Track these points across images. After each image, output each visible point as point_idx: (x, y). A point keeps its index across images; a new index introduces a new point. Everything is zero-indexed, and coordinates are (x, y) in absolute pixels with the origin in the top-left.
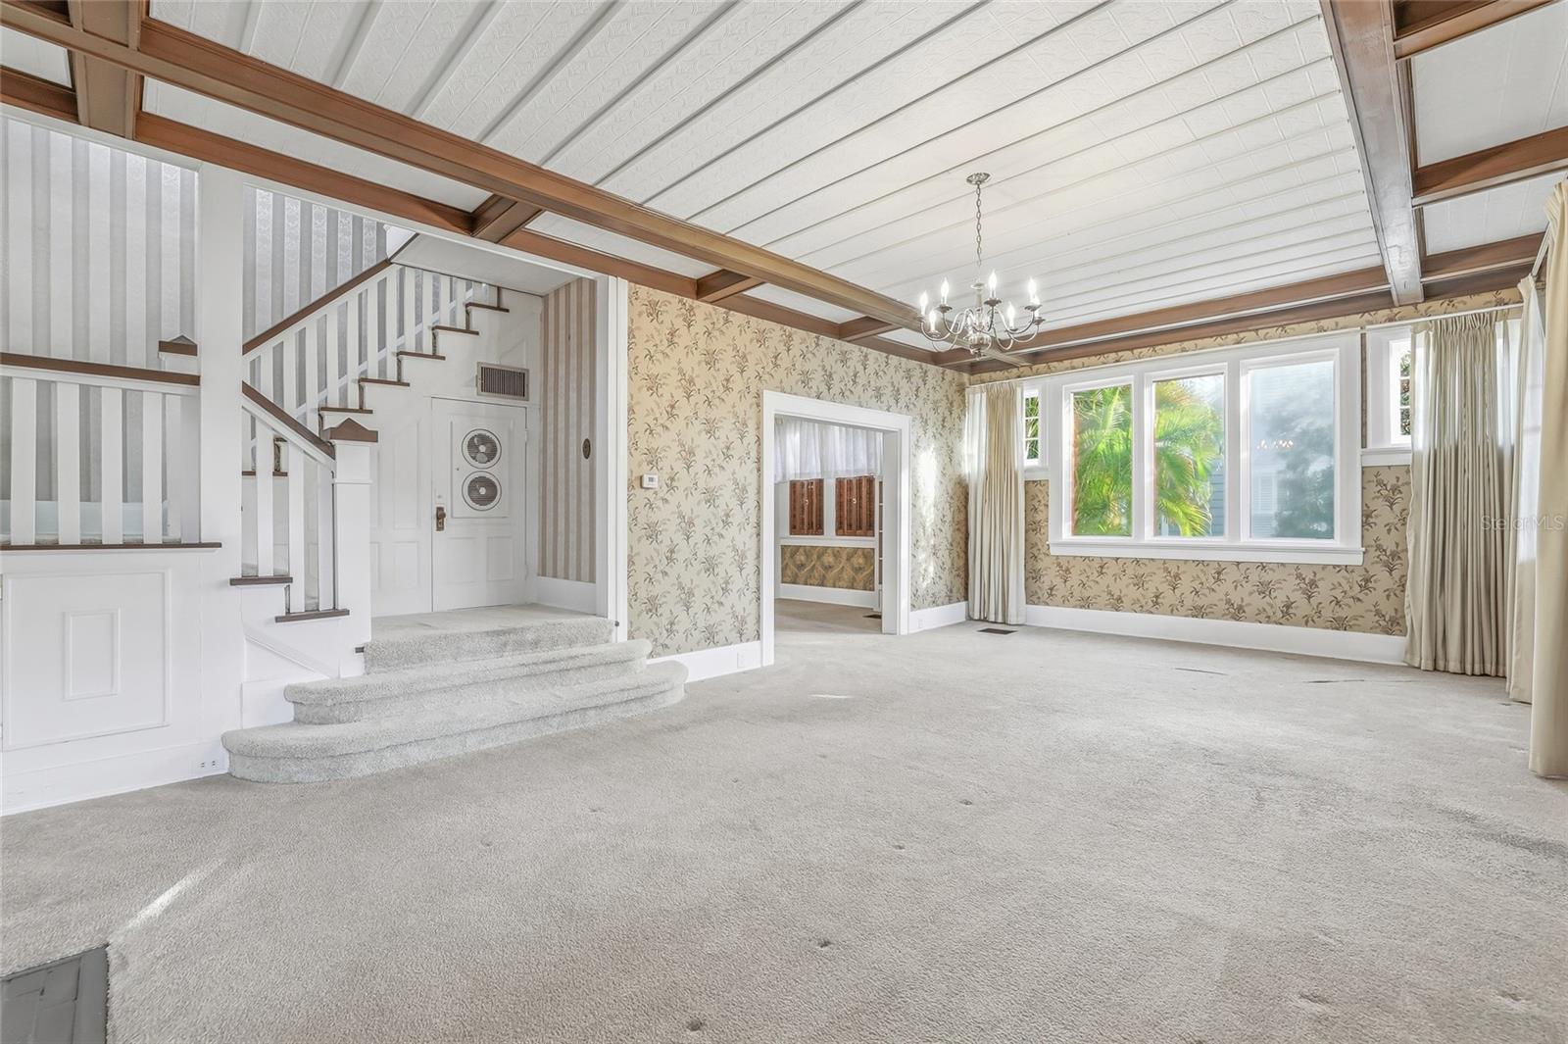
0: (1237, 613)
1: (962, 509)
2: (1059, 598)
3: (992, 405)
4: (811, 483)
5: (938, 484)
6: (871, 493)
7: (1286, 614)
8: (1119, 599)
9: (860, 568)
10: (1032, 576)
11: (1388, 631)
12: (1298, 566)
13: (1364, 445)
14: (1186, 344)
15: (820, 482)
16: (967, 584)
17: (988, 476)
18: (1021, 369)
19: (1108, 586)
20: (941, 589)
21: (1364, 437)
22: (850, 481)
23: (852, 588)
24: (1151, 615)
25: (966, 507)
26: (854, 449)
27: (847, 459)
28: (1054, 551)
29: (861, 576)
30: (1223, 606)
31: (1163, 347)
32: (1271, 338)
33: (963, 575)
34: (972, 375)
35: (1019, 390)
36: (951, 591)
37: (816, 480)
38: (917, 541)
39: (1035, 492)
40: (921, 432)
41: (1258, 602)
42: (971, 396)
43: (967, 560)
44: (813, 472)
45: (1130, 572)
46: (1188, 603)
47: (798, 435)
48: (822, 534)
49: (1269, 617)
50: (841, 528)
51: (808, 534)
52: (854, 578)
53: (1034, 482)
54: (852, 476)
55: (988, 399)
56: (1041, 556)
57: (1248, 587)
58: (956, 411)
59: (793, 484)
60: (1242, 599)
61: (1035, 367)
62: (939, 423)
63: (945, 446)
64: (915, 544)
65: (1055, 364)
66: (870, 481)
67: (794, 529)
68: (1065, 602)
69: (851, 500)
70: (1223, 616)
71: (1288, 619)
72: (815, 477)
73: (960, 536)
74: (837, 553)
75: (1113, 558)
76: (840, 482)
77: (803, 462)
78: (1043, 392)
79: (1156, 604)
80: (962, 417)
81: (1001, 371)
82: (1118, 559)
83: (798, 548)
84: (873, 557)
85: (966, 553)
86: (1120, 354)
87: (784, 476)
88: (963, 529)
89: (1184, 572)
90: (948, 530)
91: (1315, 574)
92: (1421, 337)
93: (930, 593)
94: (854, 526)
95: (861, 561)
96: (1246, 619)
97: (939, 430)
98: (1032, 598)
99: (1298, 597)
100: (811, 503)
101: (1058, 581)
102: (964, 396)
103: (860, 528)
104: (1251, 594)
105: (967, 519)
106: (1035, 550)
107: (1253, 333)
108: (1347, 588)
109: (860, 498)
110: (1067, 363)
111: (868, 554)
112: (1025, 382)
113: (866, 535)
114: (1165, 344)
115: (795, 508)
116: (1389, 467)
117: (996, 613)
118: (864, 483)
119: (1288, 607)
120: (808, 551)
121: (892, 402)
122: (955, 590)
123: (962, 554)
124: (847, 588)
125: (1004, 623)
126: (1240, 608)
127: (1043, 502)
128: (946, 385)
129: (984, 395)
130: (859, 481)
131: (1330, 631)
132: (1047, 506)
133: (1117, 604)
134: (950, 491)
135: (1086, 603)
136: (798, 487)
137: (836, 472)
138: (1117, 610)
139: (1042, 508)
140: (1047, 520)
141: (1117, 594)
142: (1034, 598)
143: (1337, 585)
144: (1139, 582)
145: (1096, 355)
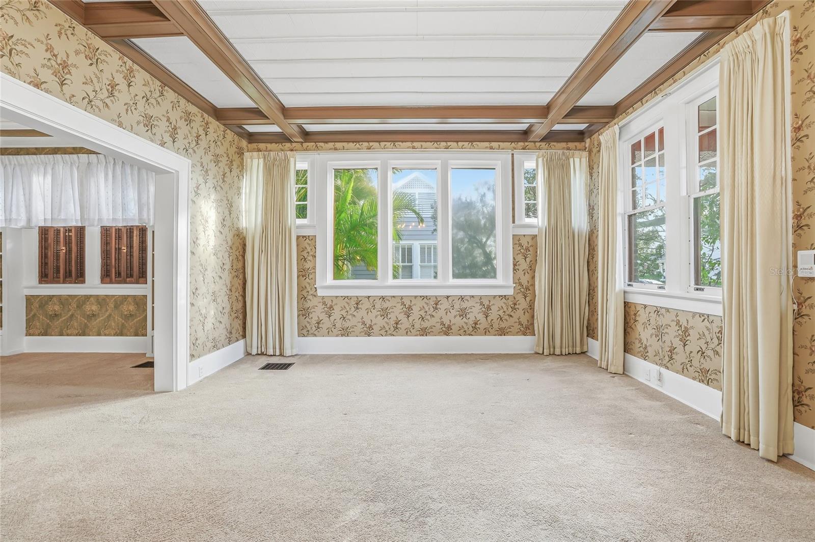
0: (447, 330)
1: (240, 258)
2: (324, 331)
3: (268, 170)
4: (68, 230)
5: (218, 234)
6: (143, 242)
7: (475, 329)
8: (371, 327)
9: (131, 315)
10: (304, 312)
11: (525, 334)
12: (481, 297)
13: (514, 222)
14: (415, 144)
15: (81, 231)
16: (245, 323)
17: (265, 230)
18: (294, 144)
19: (362, 318)
20: (221, 332)
21: (514, 217)
22: (118, 230)
23: (121, 334)
24: (392, 337)
25: (243, 257)
26: (123, 198)
27: (114, 207)
28: (320, 293)
29: (132, 323)
30: (439, 326)
31: (400, 143)
32: (465, 148)
33: (241, 317)
34: (250, 143)
35: (292, 160)
36: (231, 333)
37: (76, 227)
38: (196, 289)
39: (306, 246)
40: (201, 181)
41: (459, 321)
42: (249, 160)
43: (245, 302)
44: (71, 217)
45: (378, 306)
46: (417, 326)
47: (49, 178)
48: (83, 282)
49: (465, 331)
50: (106, 276)
51: (64, 283)
52: (123, 325)
53: (303, 237)
54: (120, 224)
55: (265, 164)
56: (310, 297)
57: (454, 312)
58: (235, 171)
59: (44, 232)
60: (450, 321)
61: (305, 145)
62: (220, 177)
63: (225, 199)
64: (194, 292)
65: (322, 144)
66: (143, 231)
67: (44, 276)
68: (329, 333)
69: (120, 249)
70: (439, 334)
71: (475, 332)
72: (74, 224)
73: (238, 282)
74: (102, 301)
75: (366, 297)
76: (106, 232)
77: (56, 206)
78: (312, 165)
79: (396, 329)
80: (241, 177)
81: (276, 143)
82: (369, 297)
83: (51, 297)
84: (145, 304)
85: (244, 297)
86: (371, 144)
87: (29, 220)
88: (241, 277)
89: (415, 305)
90: (227, 276)
91: (490, 301)
92: (540, 160)
93: (211, 338)
94: (123, 274)
95: (132, 308)
96: (453, 334)
97: (219, 183)
98: (303, 331)
99: (481, 317)
100: (69, 251)
101: (323, 316)
102: (243, 159)
103: (131, 276)
104: (455, 317)
105: (244, 267)
106: (304, 293)
107: (455, 143)
108: (505, 310)
109: (130, 246)
110: (331, 145)
111: (140, 302)
112: (298, 155)
113: (137, 283)
114: (402, 142)
115: (46, 257)
116: (524, 235)
117: (274, 348)
118: (136, 233)
119: (476, 324)
120: (64, 301)
121: (167, 138)
122: (234, 331)
123: (240, 298)
124: (114, 335)
125: (281, 355)
126: (449, 328)
127: (311, 253)
128: (226, 144)
129: (261, 161)
130: (130, 230)
131: (497, 337)
132: (315, 257)
133: (368, 331)
134: (229, 240)
135: (345, 332)
136: (51, 235)
137: (100, 220)
138: (369, 336)
139: (310, 258)
140: (314, 268)
141: (368, 323)
142: (305, 332)
143: (501, 308)
144: (385, 313)
145: (353, 142)
